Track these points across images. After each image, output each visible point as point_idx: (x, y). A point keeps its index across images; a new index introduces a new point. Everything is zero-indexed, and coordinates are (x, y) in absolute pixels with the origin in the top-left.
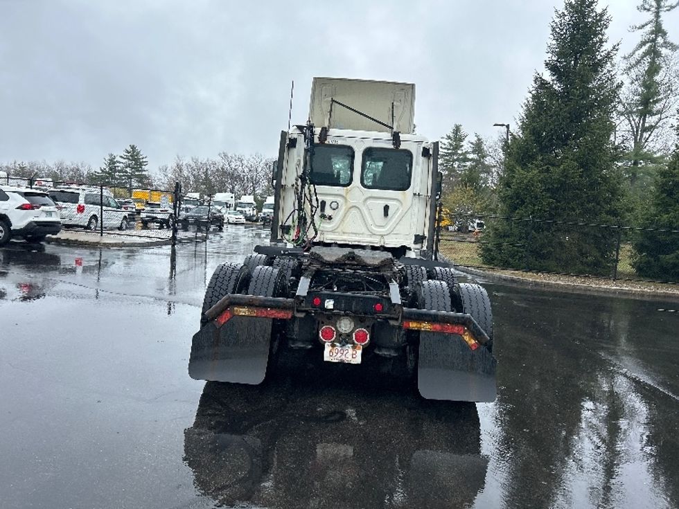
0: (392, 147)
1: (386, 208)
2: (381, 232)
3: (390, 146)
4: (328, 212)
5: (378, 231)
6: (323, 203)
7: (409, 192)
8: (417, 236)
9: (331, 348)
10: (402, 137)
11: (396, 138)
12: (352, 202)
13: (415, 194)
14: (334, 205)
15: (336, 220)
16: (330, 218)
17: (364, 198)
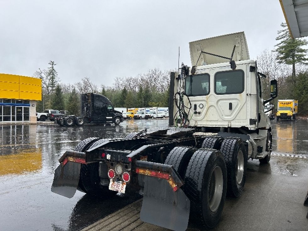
0: (231, 69)
1: (231, 105)
2: (228, 119)
3: (230, 69)
4: (198, 110)
5: (226, 119)
6: (195, 106)
7: (244, 94)
8: (251, 120)
9: (112, 182)
10: (237, 63)
11: (233, 64)
12: (211, 103)
13: (247, 95)
14: (201, 106)
15: (203, 114)
16: (199, 113)
17: (216, 100)
